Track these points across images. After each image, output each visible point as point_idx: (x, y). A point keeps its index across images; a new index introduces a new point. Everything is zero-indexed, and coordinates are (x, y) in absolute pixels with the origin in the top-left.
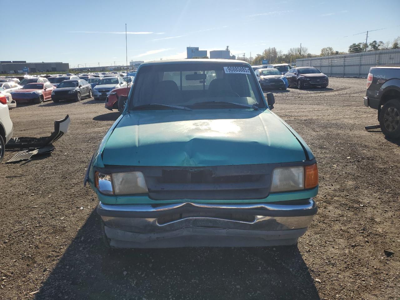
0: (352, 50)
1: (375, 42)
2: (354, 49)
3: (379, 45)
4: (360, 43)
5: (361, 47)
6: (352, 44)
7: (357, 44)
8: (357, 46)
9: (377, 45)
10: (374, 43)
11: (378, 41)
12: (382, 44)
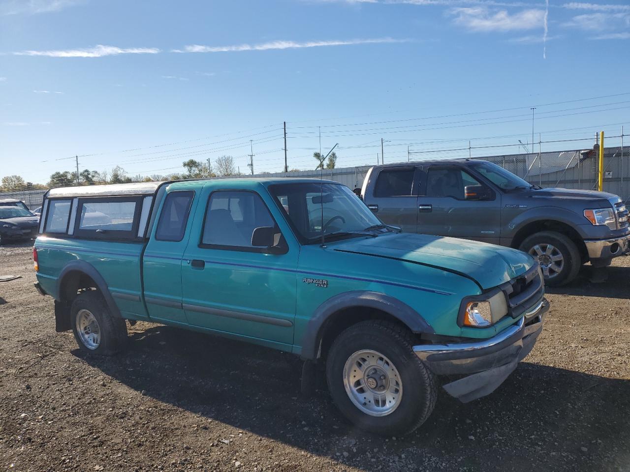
0: (55, 181)
1: (86, 171)
2: (59, 180)
3: (93, 176)
4: (66, 172)
5: (69, 177)
6: (54, 173)
7: (61, 173)
8: (62, 176)
9: (90, 176)
10: (86, 173)
11: (91, 170)
12: (96, 175)
